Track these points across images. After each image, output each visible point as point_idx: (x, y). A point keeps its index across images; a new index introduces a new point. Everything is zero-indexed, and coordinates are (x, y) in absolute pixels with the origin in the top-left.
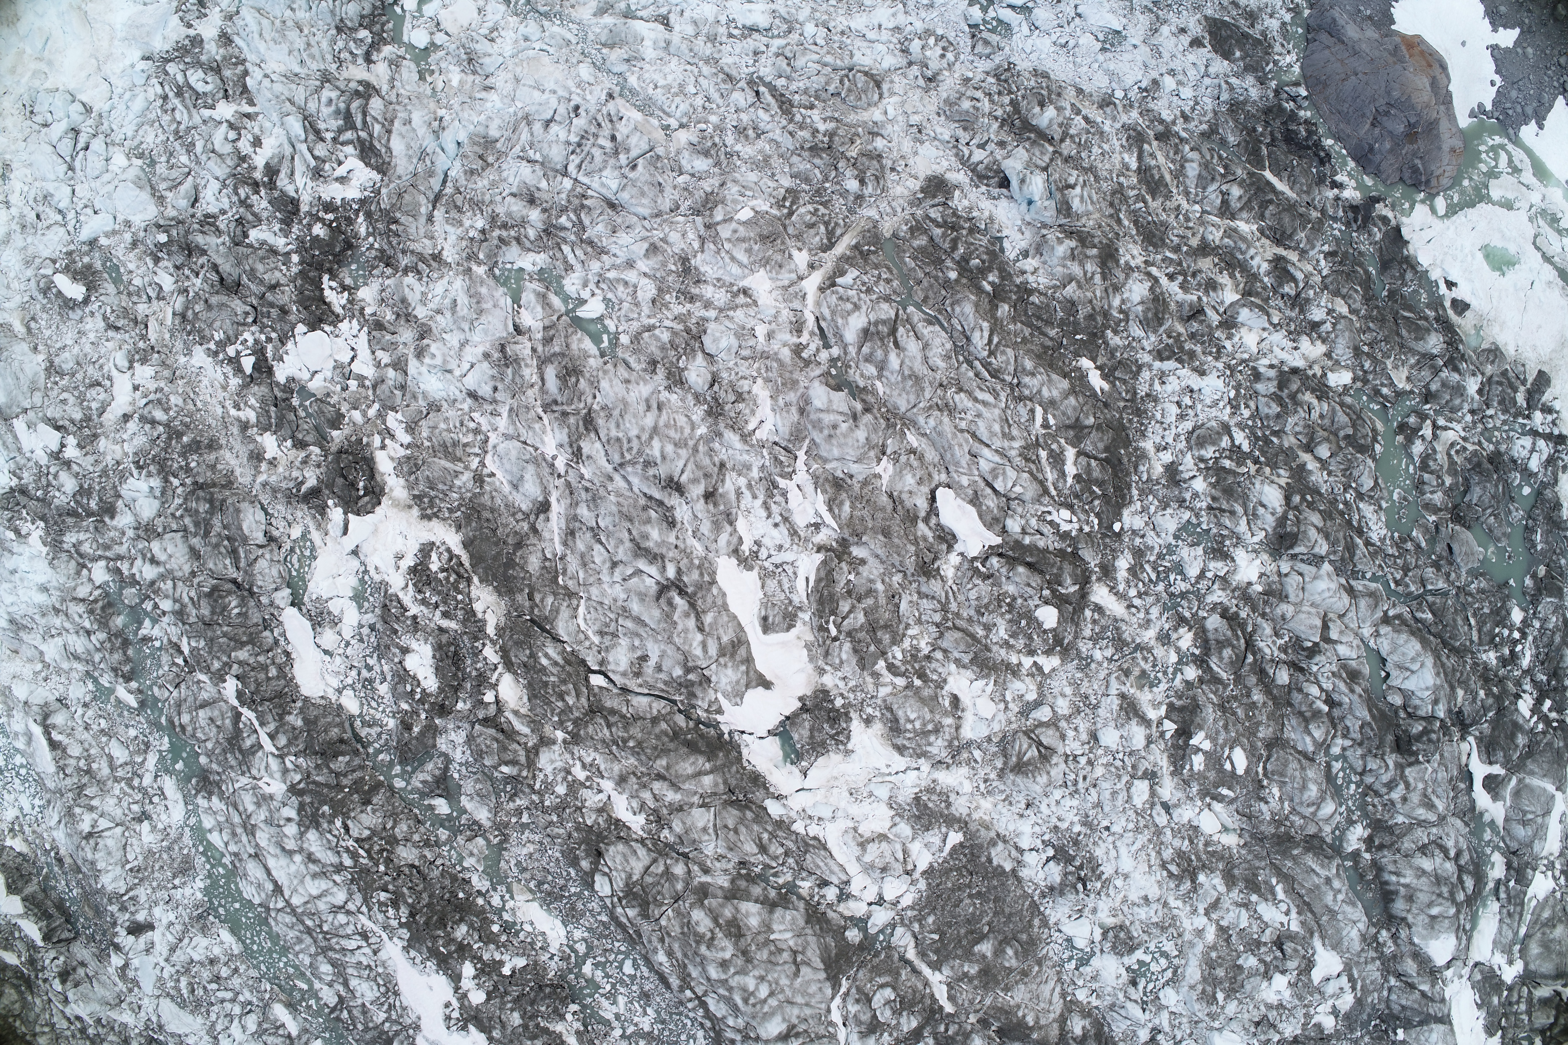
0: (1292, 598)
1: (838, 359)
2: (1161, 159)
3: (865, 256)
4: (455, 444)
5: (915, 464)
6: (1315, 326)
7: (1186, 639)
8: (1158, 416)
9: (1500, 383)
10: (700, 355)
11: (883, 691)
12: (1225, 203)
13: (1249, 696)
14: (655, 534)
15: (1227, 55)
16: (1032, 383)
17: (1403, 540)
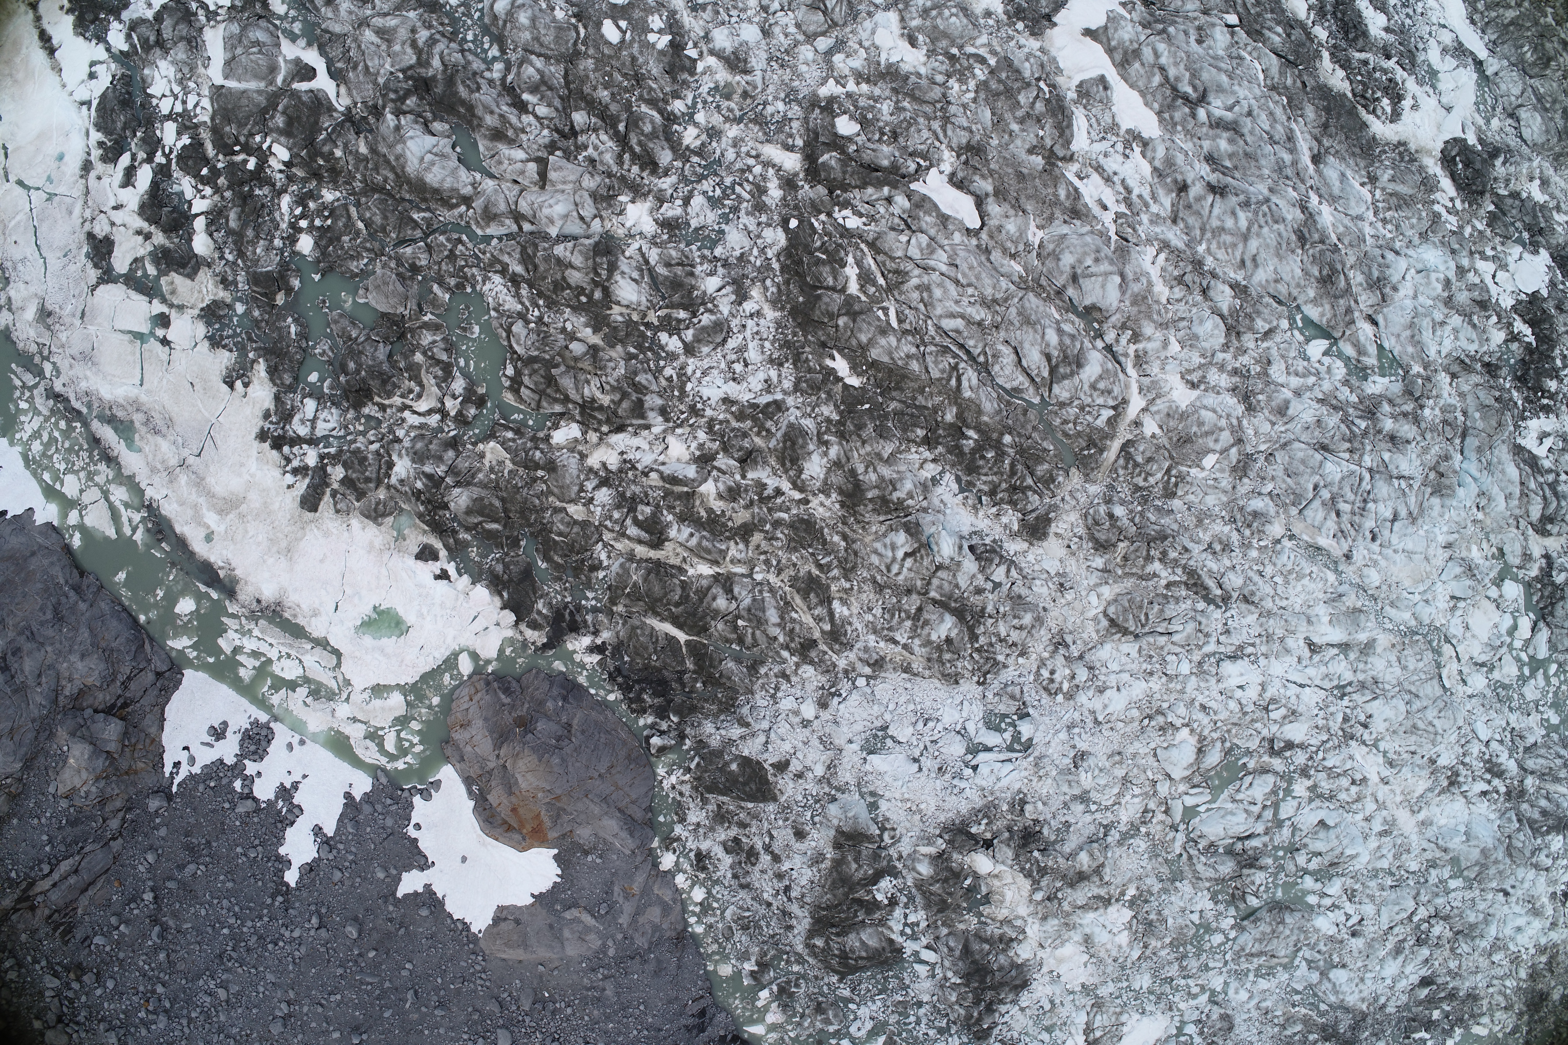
0: (586, 195)
1: (1095, 338)
2: (807, 619)
3: (1091, 444)
4: (1398, 208)
5: (1009, 244)
6: (604, 482)
7: (690, 137)
8: (767, 344)
9: (368, 480)
10: (1225, 311)
11: (983, 39)
12: (729, 591)
13: (613, 94)
14: (1223, 145)
15: (746, 762)
16: (907, 347)
17: (460, 286)
